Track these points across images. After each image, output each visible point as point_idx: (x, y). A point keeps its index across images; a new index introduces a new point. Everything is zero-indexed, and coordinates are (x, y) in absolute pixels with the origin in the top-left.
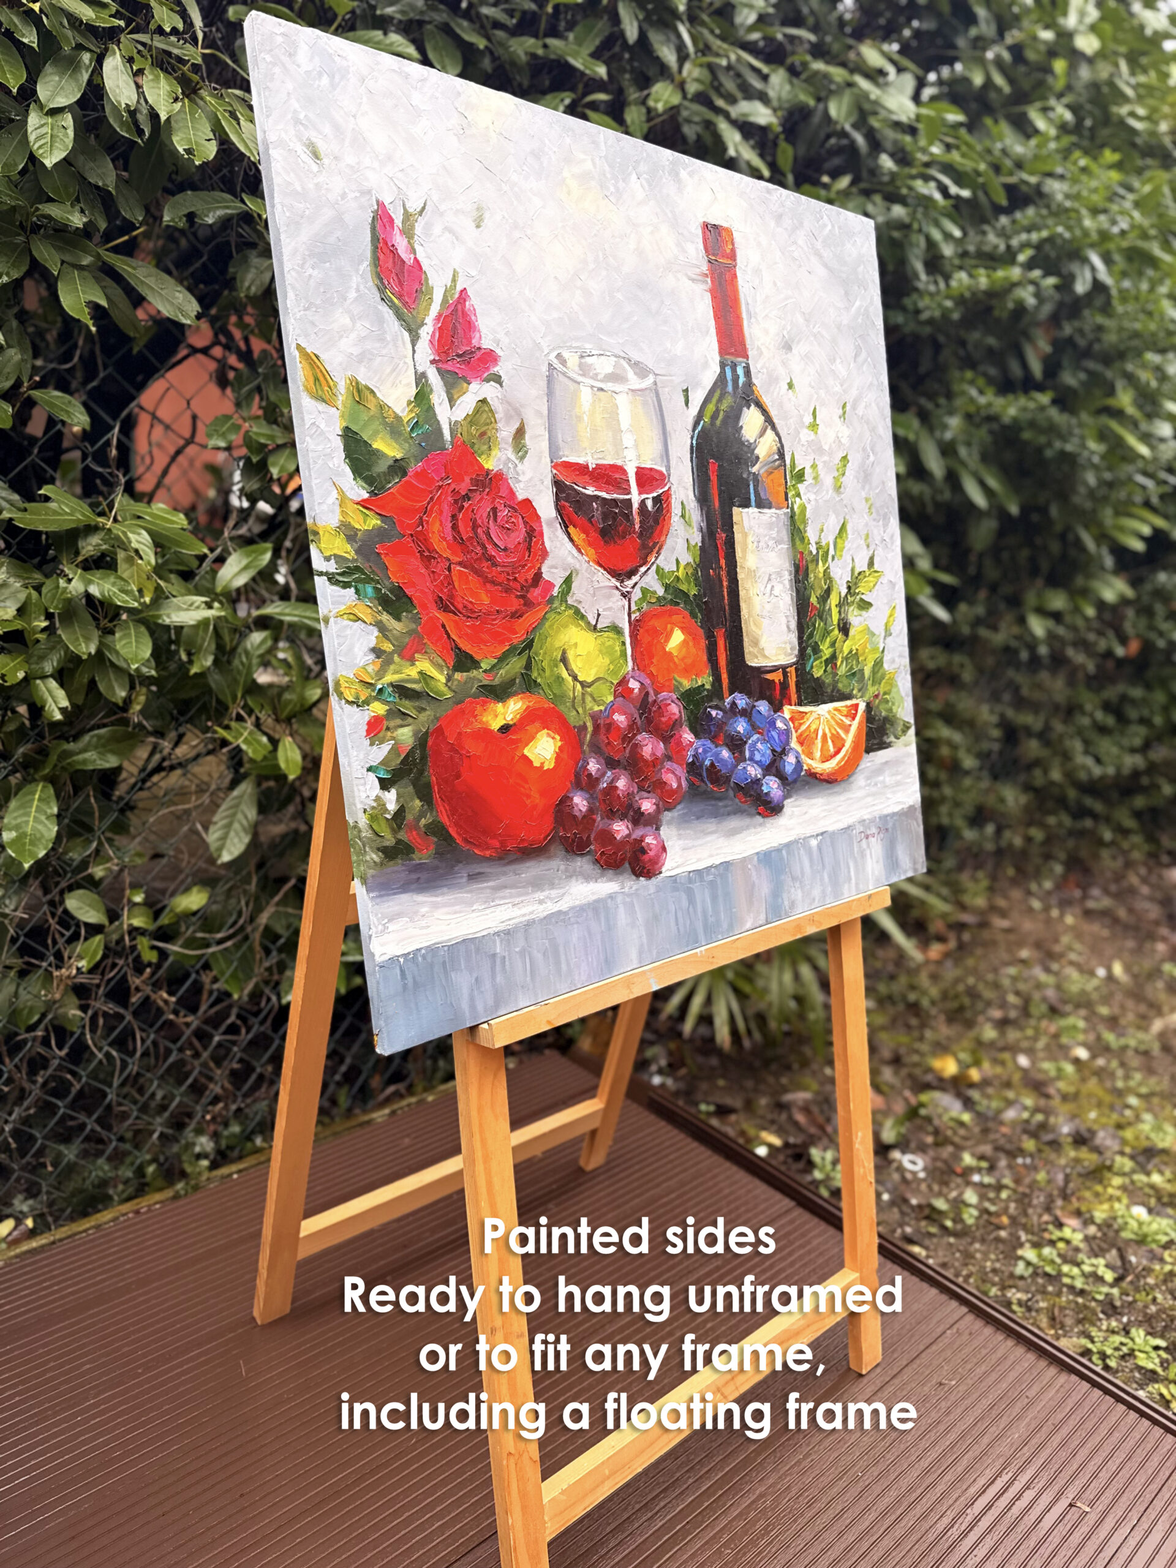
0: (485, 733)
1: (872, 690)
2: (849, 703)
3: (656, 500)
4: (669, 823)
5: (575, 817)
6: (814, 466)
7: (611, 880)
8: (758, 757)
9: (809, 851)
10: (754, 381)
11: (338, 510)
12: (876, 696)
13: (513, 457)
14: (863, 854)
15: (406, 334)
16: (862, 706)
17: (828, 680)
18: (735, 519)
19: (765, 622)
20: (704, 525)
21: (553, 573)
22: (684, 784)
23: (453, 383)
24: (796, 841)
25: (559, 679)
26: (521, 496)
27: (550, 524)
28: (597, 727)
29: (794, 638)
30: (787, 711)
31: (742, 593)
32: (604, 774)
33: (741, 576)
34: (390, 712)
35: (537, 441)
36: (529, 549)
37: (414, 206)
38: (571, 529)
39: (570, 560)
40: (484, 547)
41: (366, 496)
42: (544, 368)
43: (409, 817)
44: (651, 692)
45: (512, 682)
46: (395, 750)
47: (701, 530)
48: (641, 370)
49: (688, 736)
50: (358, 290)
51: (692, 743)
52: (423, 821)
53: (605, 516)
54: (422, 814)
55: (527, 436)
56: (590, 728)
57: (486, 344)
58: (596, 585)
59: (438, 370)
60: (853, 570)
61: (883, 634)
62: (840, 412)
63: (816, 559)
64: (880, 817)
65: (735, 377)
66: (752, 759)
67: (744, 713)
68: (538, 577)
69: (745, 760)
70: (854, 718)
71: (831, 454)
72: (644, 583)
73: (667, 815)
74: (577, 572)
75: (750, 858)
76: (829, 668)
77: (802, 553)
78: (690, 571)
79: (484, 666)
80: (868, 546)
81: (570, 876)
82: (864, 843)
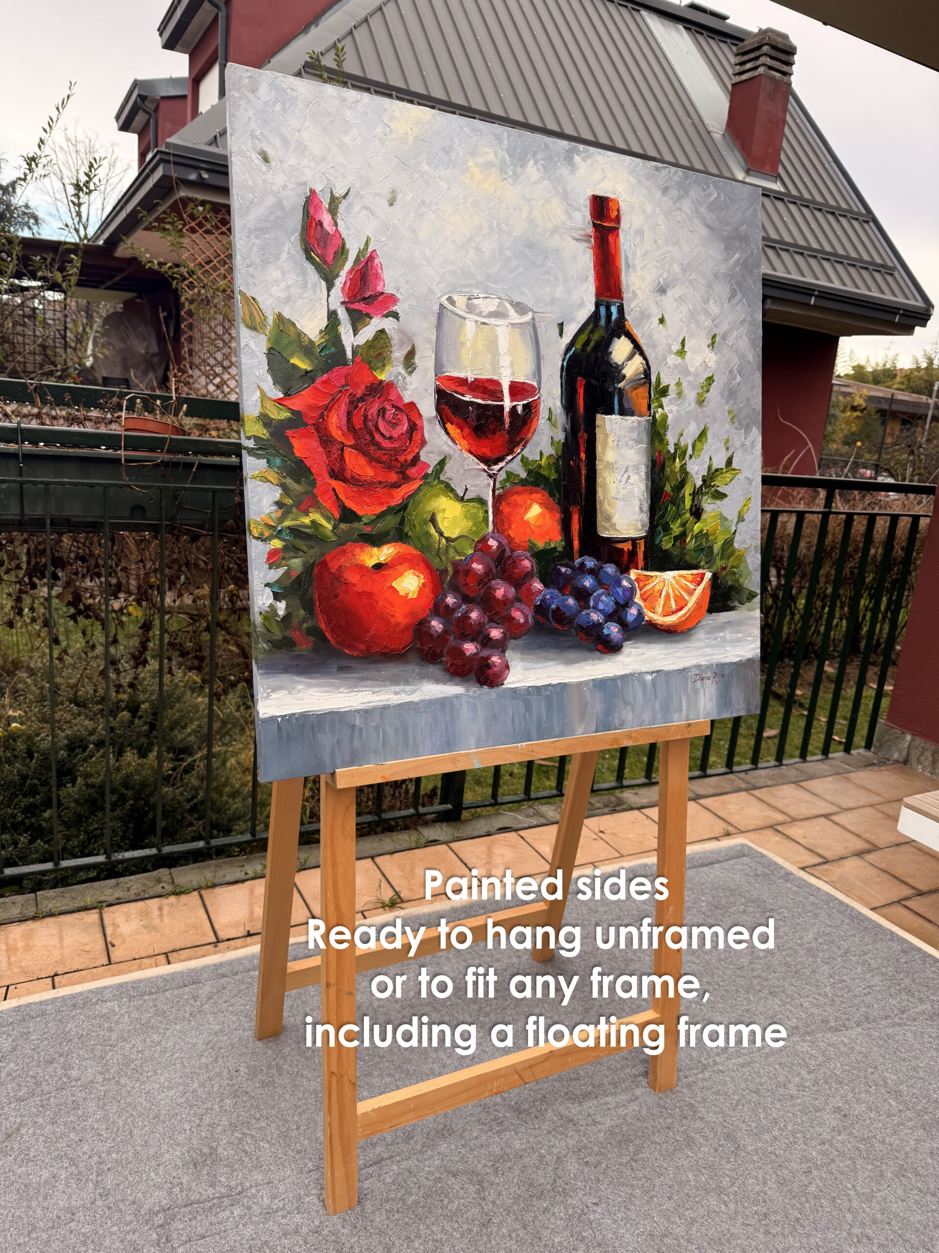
0: (362, 568)
1: (719, 563)
2: (695, 572)
3: (525, 407)
4: (514, 648)
5: (431, 635)
6: (679, 384)
7: (457, 685)
8: (601, 606)
9: (644, 684)
10: (627, 317)
11: (259, 405)
12: (724, 569)
13: (403, 372)
14: (696, 692)
15: (324, 284)
16: (708, 575)
17: (676, 552)
18: (597, 423)
19: (619, 504)
20: (568, 427)
21: (429, 457)
22: (530, 620)
23: (358, 320)
24: (631, 675)
25: (428, 534)
26: (407, 399)
27: (430, 420)
28: (456, 573)
29: (645, 517)
30: (633, 574)
31: (599, 480)
32: (460, 606)
33: (600, 466)
34: (285, 548)
35: (425, 361)
36: (411, 439)
37: (339, 192)
38: (448, 426)
39: (445, 448)
40: (371, 434)
41: (281, 396)
42: (436, 308)
43: (295, 621)
44: (508, 549)
45: (387, 533)
46: (287, 574)
47: (565, 430)
48: (521, 309)
49: (538, 585)
50: (289, 253)
51: (540, 591)
52: (305, 625)
53: (479, 417)
54: (305, 620)
55: (417, 357)
56: (451, 572)
57: (389, 290)
58: (467, 467)
59: (347, 309)
60: (710, 467)
61: (736, 520)
62: (710, 341)
63: (673, 457)
64: (717, 665)
65: (609, 314)
66: (595, 608)
67: (592, 572)
68: (416, 459)
69: (589, 608)
70: (699, 585)
71: (696, 374)
72: (509, 468)
73: (513, 642)
74: (450, 457)
75: (586, 683)
76: (678, 543)
77: (660, 452)
78: (552, 461)
79: (365, 520)
80: (727, 449)
81: (422, 677)
82: (699, 683)
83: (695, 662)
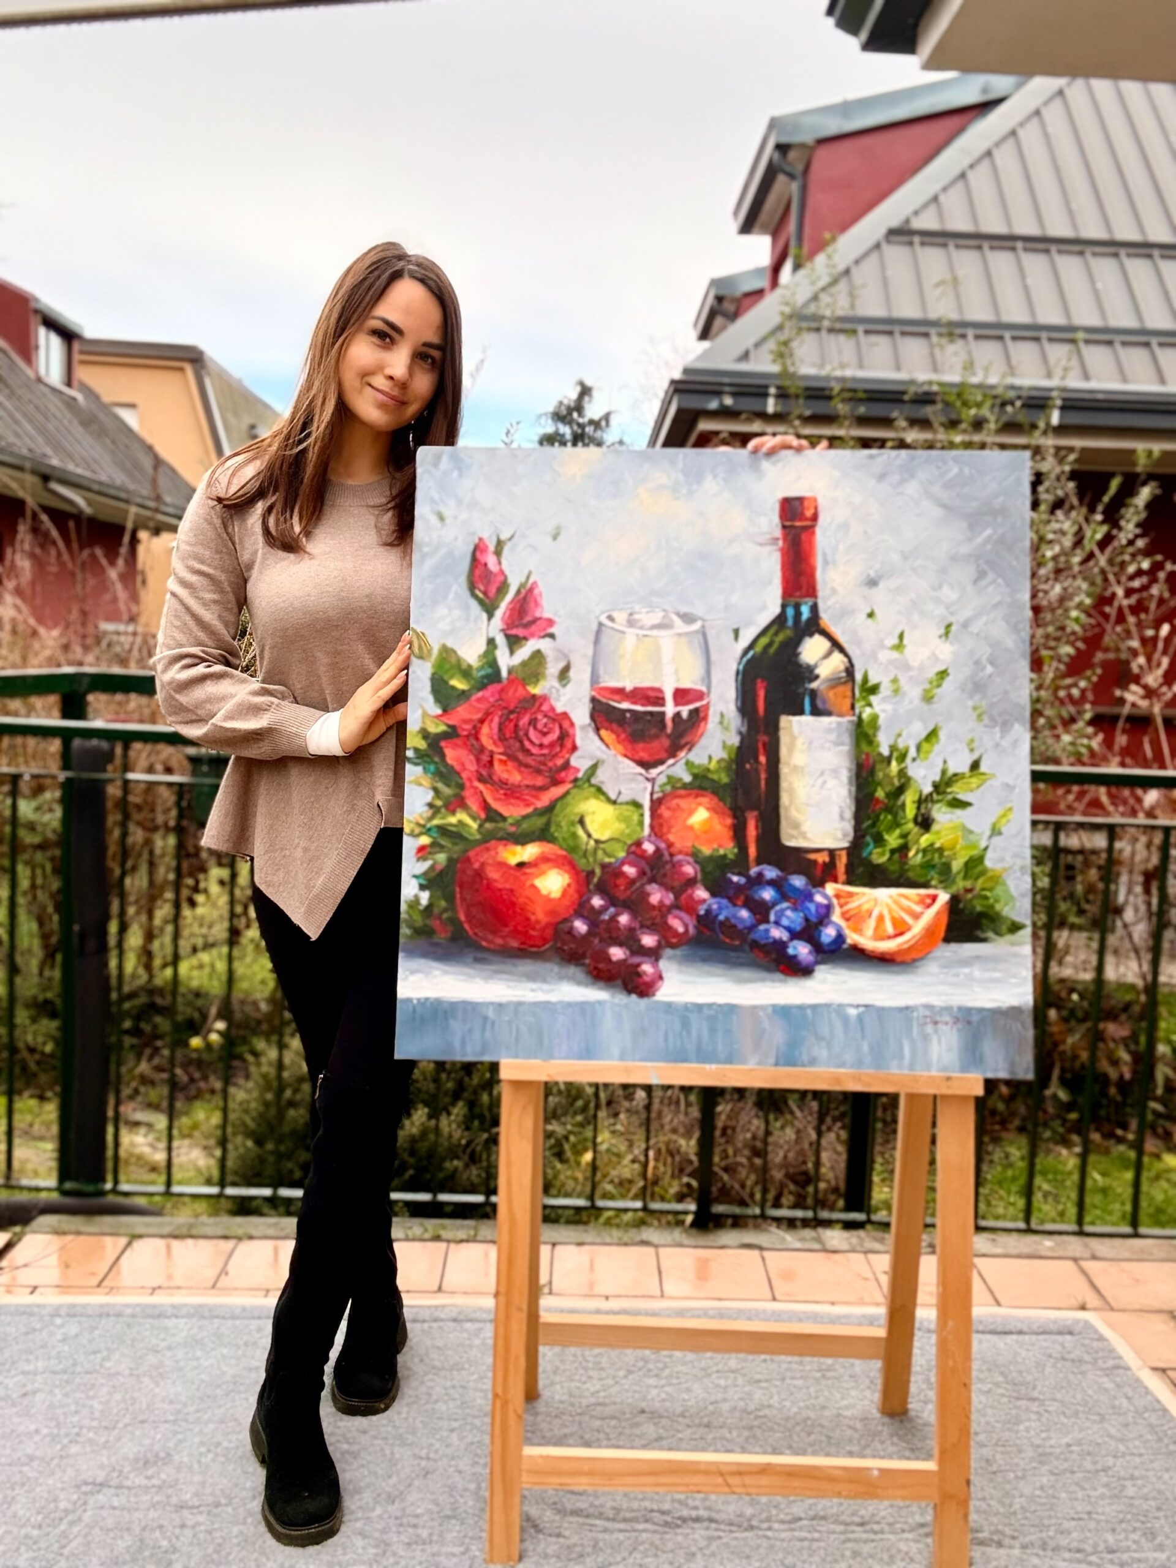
0: (503, 865)
1: (961, 884)
2: (922, 891)
3: (691, 712)
4: (670, 958)
5: (574, 936)
6: (895, 681)
7: (601, 989)
8: (785, 922)
9: (845, 1019)
10: (822, 615)
11: (423, 721)
12: (969, 891)
13: (557, 685)
14: (926, 1038)
15: (485, 616)
16: (944, 897)
17: (894, 867)
18: (782, 724)
19: (811, 810)
20: (744, 729)
21: (580, 762)
22: (692, 930)
23: (514, 642)
24: (828, 1006)
25: (574, 835)
28: (605, 874)
29: (848, 827)
30: (830, 888)
31: (784, 785)
32: (607, 909)
33: (784, 770)
34: (434, 844)
35: (581, 675)
37: (503, 537)
39: (598, 753)
40: (521, 742)
41: (440, 712)
42: (595, 627)
43: (436, 911)
44: (666, 854)
45: (533, 833)
46: (432, 867)
47: (740, 733)
48: (688, 618)
49: (701, 893)
50: (456, 593)
51: (704, 901)
52: (445, 916)
53: (636, 724)
54: (445, 910)
56: (598, 874)
57: (547, 615)
58: (621, 770)
59: (506, 635)
60: (944, 772)
61: (988, 833)
62: (942, 631)
63: (888, 760)
64: (960, 1009)
65: (798, 614)
66: (777, 923)
67: (772, 883)
68: (566, 766)
69: (767, 921)
70: (929, 906)
71: (922, 668)
72: (671, 772)
73: (668, 952)
74: (603, 762)
75: (763, 1008)
76: (896, 856)
77: (867, 755)
78: (723, 764)
79: (510, 821)
80: (972, 750)
81: (561, 978)
82: (929, 1029)
83: (924, 1000)
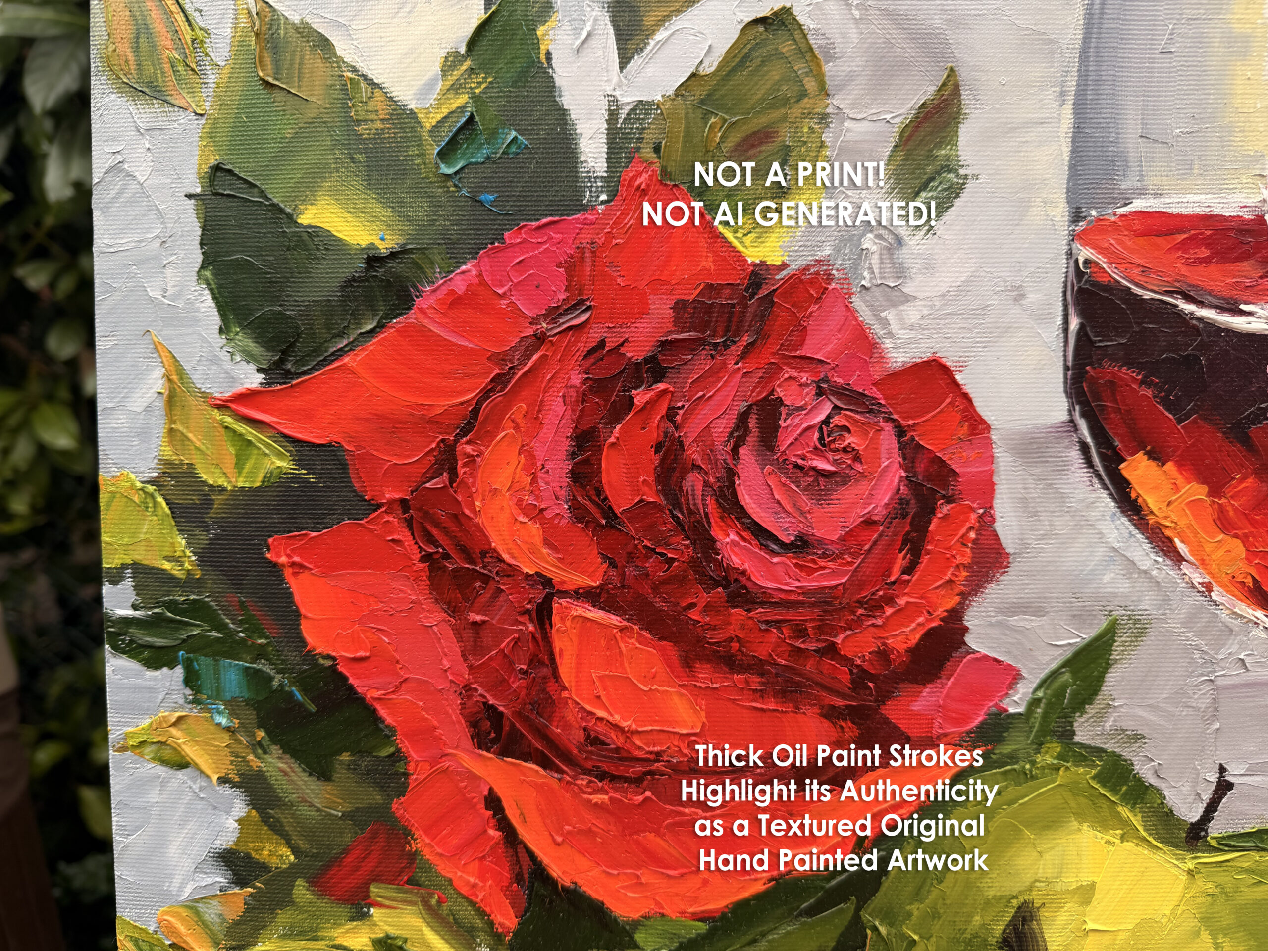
11: (158, 425)
21: (1015, 633)
26: (903, 351)
27: (1032, 447)
36: (915, 545)
38: (1137, 469)
41: (253, 380)
55: (966, 133)
68: (943, 644)
74: (1140, 628)
